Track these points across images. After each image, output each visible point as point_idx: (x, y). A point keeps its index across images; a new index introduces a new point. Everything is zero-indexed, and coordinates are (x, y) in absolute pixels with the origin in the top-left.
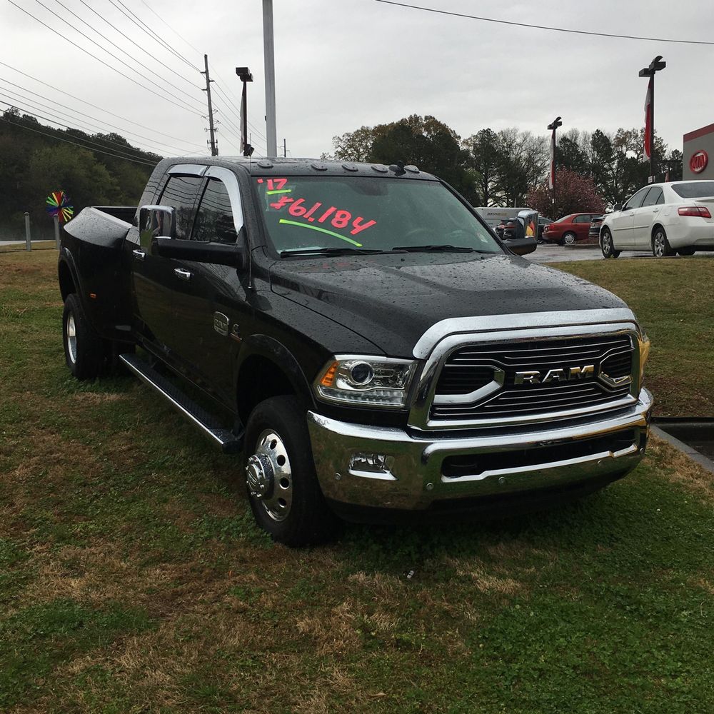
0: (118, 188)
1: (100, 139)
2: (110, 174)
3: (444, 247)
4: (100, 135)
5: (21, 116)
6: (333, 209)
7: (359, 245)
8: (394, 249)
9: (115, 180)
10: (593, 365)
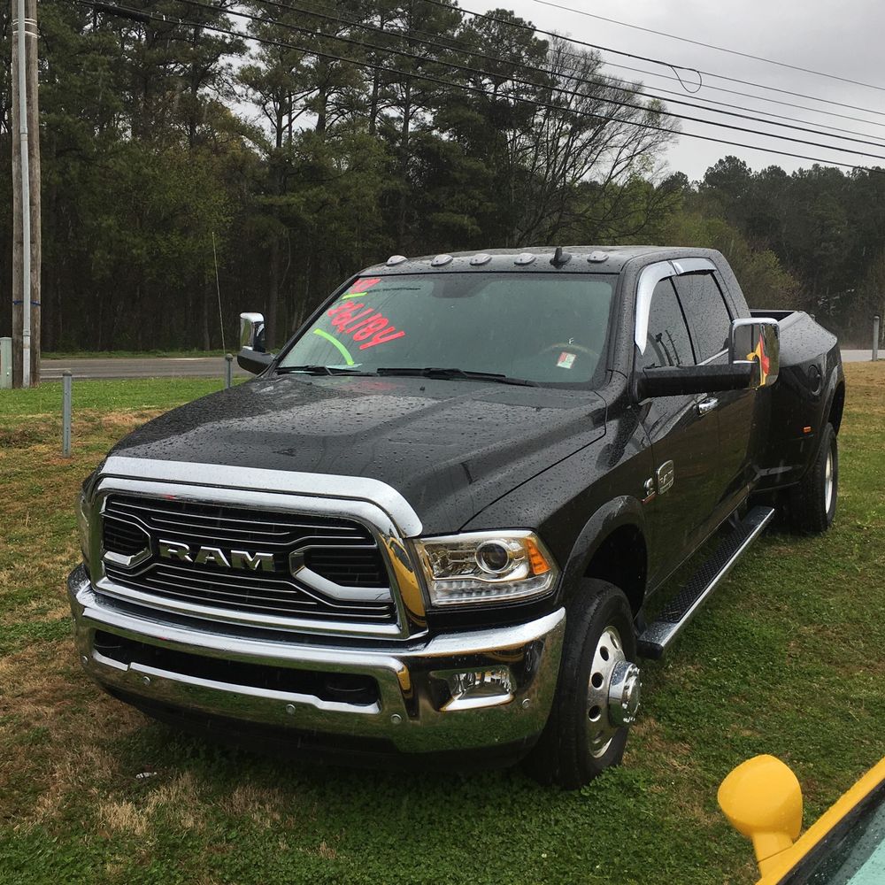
6: (378, 316)
7: (350, 363)
10: (271, 555)
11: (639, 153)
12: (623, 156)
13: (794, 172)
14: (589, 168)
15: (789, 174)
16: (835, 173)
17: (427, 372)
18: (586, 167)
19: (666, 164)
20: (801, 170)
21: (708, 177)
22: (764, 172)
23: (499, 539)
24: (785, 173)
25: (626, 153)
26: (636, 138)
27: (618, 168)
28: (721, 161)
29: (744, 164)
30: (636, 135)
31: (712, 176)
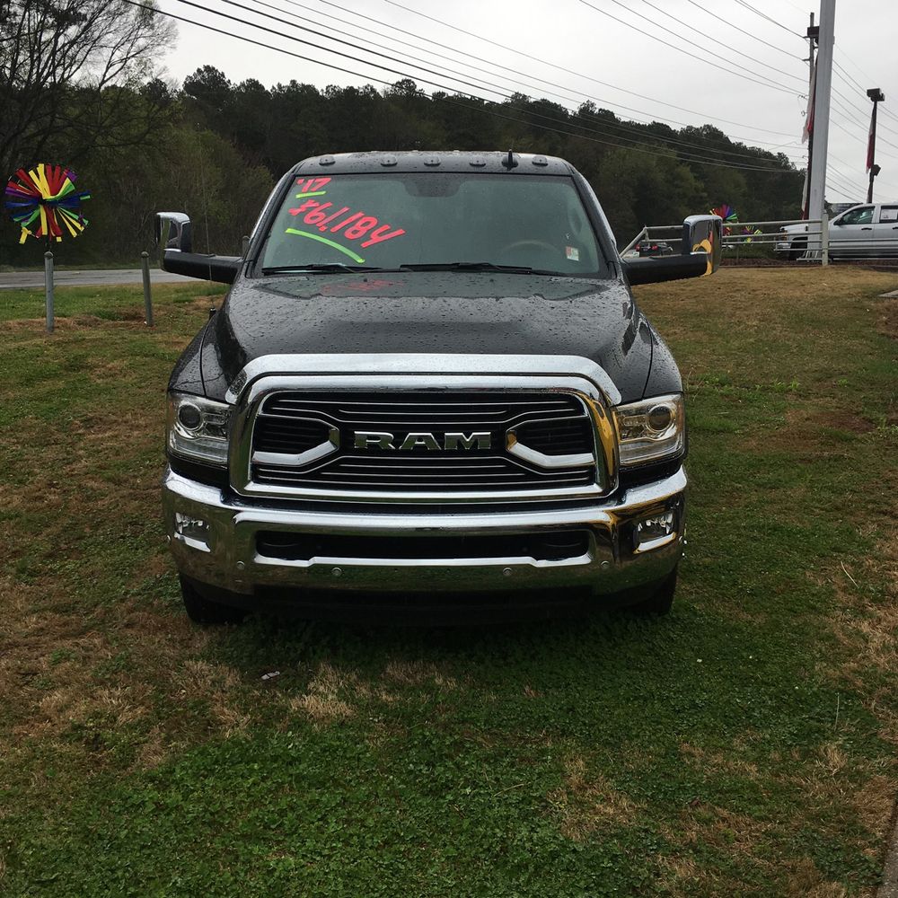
0: (705, 194)
1: (690, 134)
2: (695, 177)
3: (480, 265)
4: (690, 128)
5: (597, 111)
6: (360, 214)
7: (360, 261)
8: (402, 266)
9: (701, 185)
10: (489, 433)
11: (133, 56)
12: (115, 58)
13: (274, 88)
14: (78, 68)
15: (268, 88)
16: (310, 90)
17: (456, 267)
18: (74, 68)
19: (165, 69)
20: (279, 85)
21: (187, 86)
22: (243, 85)
23: (663, 402)
24: (263, 88)
25: (118, 55)
26: (129, 38)
27: (112, 71)
28: (199, 70)
29: (223, 75)
30: (130, 35)
31: (191, 86)
